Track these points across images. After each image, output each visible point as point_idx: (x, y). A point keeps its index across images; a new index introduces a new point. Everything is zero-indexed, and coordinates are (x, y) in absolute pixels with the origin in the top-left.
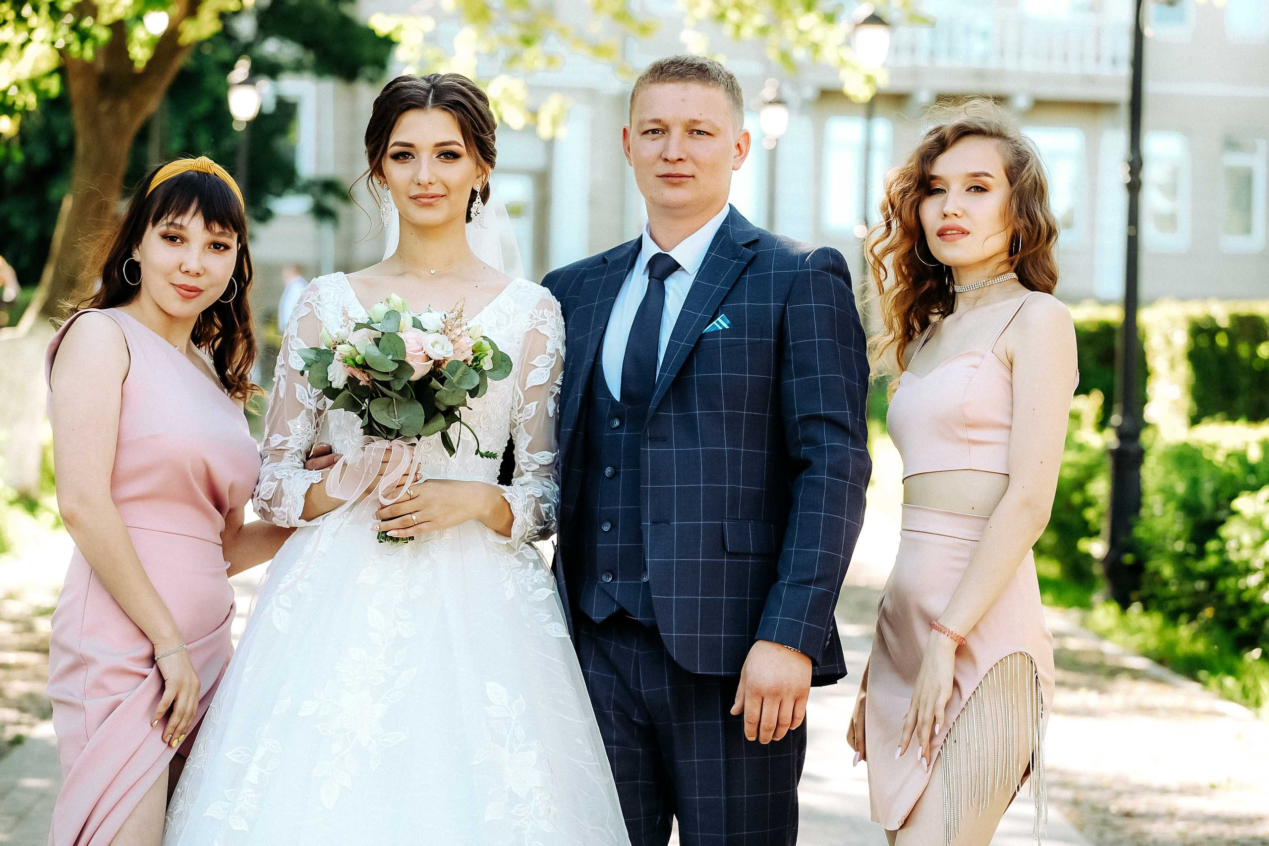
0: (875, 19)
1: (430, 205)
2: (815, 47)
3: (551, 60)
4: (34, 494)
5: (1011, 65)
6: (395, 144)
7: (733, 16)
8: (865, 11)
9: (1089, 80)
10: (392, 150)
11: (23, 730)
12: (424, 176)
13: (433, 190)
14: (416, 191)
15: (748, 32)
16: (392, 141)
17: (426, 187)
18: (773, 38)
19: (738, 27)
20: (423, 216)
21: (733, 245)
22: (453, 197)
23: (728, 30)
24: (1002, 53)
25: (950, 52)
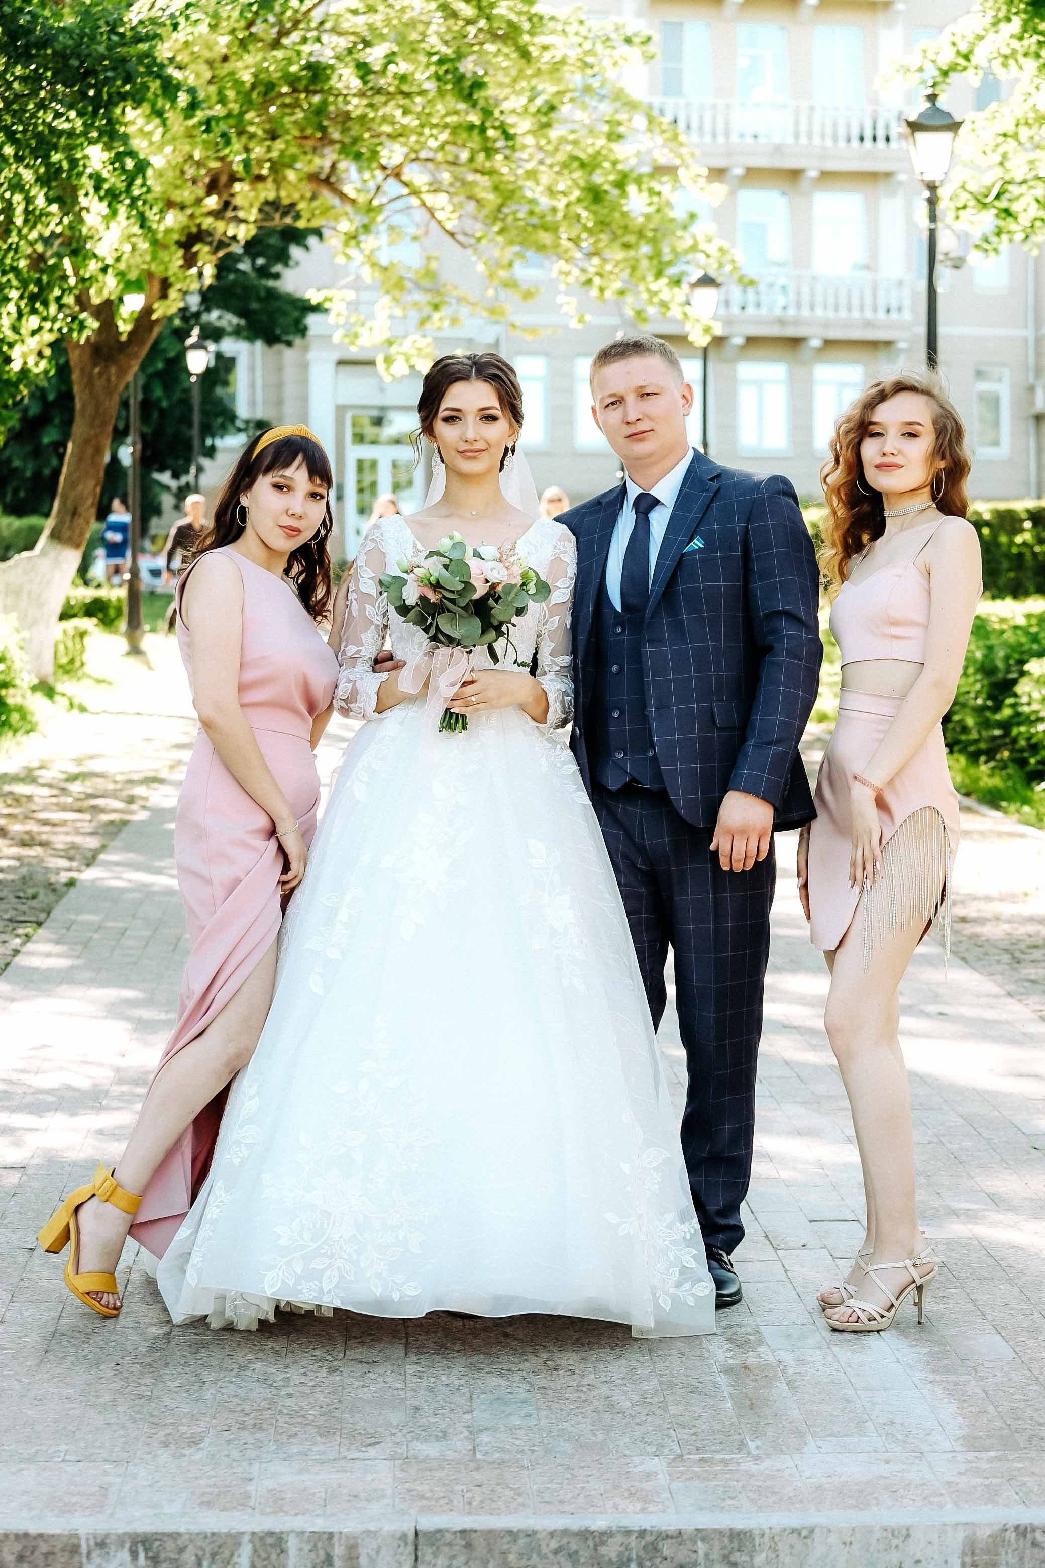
0: (707, 281)
1: (475, 458)
2: (664, 305)
3: (454, 321)
4: (51, 681)
5: (806, 312)
6: (447, 409)
7: (597, 281)
8: (698, 274)
9: (868, 324)
10: (442, 413)
11: (74, 875)
12: (470, 435)
13: (478, 446)
14: (463, 447)
15: (608, 294)
16: (442, 407)
17: (471, 444)
18: (629, 299)
19: (602, 290)
20: (467, 466)
21: (701, 481)
22: (492, 451)
23: (594, 292)
24: (799, 305)
25: (758, 305)
